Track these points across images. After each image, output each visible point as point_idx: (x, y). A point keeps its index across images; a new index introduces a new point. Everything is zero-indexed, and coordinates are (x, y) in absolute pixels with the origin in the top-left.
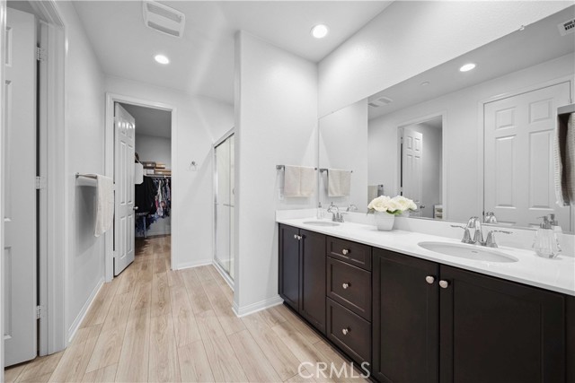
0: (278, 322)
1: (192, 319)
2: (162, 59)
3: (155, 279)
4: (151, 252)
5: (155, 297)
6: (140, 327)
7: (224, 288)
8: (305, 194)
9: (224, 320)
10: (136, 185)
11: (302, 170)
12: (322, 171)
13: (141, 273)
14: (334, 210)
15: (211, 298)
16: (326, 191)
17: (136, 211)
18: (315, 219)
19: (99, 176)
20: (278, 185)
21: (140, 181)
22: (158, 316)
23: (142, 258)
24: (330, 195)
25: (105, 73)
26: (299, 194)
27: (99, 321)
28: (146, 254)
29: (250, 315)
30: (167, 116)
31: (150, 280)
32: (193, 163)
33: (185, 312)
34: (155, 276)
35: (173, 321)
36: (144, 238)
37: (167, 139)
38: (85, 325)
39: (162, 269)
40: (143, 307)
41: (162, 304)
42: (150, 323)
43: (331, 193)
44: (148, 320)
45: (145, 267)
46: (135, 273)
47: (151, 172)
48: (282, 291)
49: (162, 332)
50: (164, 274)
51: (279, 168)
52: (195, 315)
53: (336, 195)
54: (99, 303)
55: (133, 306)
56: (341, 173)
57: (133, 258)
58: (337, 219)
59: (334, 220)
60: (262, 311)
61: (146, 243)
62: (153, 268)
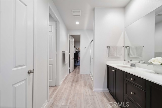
0: (106, 97)
1: (82, 87)
2: (77, 23)
3: (77, 75)
4: (77, 69)
5: (76, 80)
6: (72, 85)
7: (91, 82)
8: (118, 56)
9: (90, 90)
10: (74, 53)
11: (116, 47)
12: (126, 47)
13: (74, 73)
14: (132, 62)
15: (88, 83)
16: (129, 55)
17: (74, 59)
18: (123, 65)
19: (66, 51)
20: (107, 53)
21: (75, 52)
22: (75, 84)
23: (75, 70)
24: (130, 56)
25: (68, 29)
26: (115, 55)
27: (65, 82)
28: (76, 69)
29: (97, 92)
30: (79, 36)
31: (76, 75)
32: (85, 47)
33: (81, 85)
34: (77, 74)
35: (78, 87)
36: (76, 66)
37: (80, 42)
38: (63, 82)
39: (78, 73)
40: (73, 81)
41: (77, 82)
42: (74, 85)
43: (131, 55)
44: (73, 84)
45: (75, 72)
46: (73, 73)
47: (78, 50)
48: (108, 87)
49: (75, 88)
50: (79, 74)
51: (108, 47)
52: (83, 87)
53: (134, 56)
54: (66, 78)
55: (71, 81)
56: (136, 47)
57: (73, 70)
58: (133, 66)
59: (131, 66)
60: (101, 92)
61: (77, 67)
62: (77, 73)
